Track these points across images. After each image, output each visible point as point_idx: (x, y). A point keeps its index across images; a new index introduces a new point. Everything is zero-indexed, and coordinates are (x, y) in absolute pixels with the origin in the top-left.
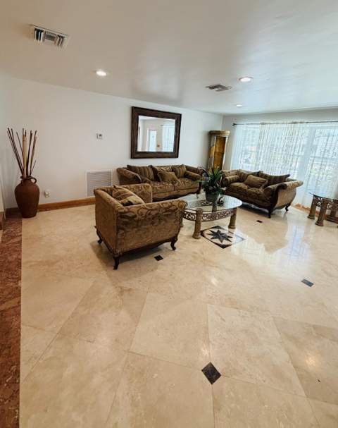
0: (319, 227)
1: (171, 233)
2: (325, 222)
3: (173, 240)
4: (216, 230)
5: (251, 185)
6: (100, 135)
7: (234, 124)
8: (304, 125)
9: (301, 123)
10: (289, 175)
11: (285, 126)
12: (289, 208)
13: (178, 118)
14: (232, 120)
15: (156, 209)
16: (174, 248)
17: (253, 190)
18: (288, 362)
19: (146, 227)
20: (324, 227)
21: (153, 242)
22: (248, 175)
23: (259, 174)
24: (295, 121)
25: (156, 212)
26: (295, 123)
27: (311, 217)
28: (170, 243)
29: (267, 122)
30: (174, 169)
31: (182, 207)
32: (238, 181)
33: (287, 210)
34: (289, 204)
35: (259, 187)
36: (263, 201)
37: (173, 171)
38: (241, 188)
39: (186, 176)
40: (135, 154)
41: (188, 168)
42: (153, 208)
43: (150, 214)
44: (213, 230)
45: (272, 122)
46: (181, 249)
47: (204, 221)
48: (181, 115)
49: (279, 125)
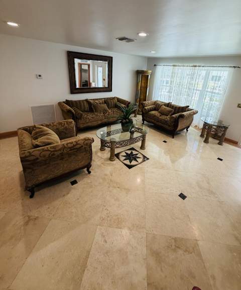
0: (205, 144)
1: (83, 163)
2: (210, 139)
3: (88, 166)
4: (129, 152)
5: (162, 114)
6: (40, 76)
7: (155, 65)
8: (201, 68)
9: (199, 66)
10: (188, 106)
11: (188, 68)
12: (188, 129)
13: (109, 60)
14: (153, 62)
15: (59, 150)
16: (89, 172)
17: (163, 117)
18: (144, 279)
19: (56, 162)
20: (209, 144)
21: (66, 172)
22: (162, 105)
23: (168, 105)
24: (195, 65)
25: (59, 152)
26: (195, 66)
27: (202, 136)
28: (86, 169)
29: (177, 64)
30: (106, 101)
31: (87, 144)
32: (155, 109)
33: (187, 131)
34: (189, 127)
35: (167, 115)
36: (169, 126)
37: (105, 103)
38: (155, 116)
39: (116, 106)
40: (73, 90)
41: (119, 100)
42: (57, 149)
43: (54, 154)
44: (127, 152)
45: (180, 65)
46: (95, 172)
47: (118, 147)
48: (112, 58)
49: (185, 68)
